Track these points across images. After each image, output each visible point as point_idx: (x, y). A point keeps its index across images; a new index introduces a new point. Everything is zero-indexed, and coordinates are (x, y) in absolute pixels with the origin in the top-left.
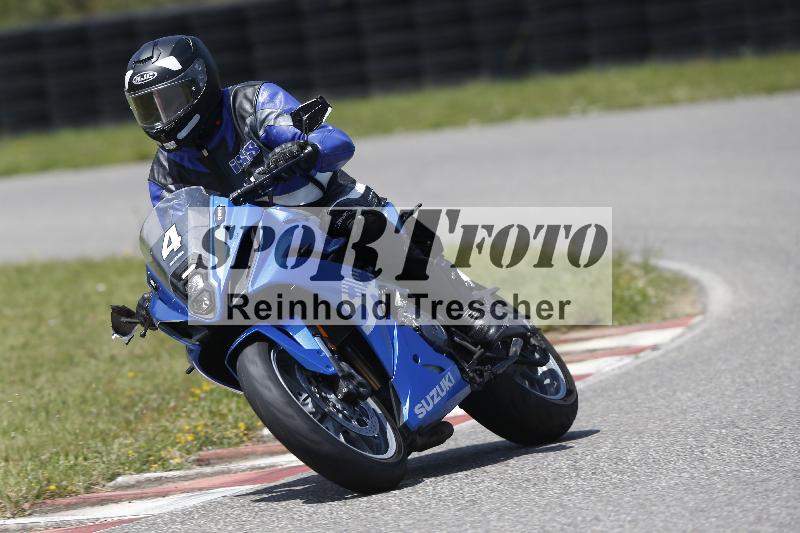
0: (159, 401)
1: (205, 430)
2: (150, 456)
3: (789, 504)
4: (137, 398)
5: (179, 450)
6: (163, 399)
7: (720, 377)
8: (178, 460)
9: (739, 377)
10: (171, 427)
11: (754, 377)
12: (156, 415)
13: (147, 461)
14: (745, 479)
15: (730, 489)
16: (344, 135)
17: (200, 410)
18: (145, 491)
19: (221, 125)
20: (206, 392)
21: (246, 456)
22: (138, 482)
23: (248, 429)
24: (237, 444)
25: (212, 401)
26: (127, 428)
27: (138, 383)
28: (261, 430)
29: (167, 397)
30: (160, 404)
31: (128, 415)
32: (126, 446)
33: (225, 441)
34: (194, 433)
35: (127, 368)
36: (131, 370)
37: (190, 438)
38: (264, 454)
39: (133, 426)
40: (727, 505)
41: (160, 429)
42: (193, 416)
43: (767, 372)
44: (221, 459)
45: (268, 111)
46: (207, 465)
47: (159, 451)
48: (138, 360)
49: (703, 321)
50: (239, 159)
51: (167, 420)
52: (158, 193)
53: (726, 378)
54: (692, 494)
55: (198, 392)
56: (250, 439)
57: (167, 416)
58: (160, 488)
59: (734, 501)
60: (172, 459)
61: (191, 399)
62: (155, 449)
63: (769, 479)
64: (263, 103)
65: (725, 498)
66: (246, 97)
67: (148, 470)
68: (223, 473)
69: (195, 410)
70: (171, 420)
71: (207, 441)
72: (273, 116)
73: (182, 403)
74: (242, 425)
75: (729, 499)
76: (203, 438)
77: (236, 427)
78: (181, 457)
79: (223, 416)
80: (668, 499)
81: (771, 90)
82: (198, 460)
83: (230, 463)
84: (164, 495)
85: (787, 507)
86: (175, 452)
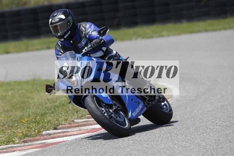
0: (12, 124)
1: (25, 132)
2: (9, 140)
3: (197, 153)
4: (5, 123)
5: (18, 138)
6: (13, 123)
7: (176, 116)
8: (18, 141)
9: (182, 116)
10: (15, 132)
11: (186, 116)
12: (11, 128)
13: (9, 142)
14: (184, 146)
15: (179, 149)
16: (111, 37)
17: (24, 127)
18: (8, 150)
19: (76, 34)
20: (26, 121)
21: (38, 140)
22: (6, 148)
23: (38, 132)
24: (35, 136)
25: (28, 124)
26: (3, 132)
27: (6, 119)
28: (42, 132)
29: (14, 123)
30: (12, 125)
31: (3, 128)
32: (2, 137)
33: (32, 136)
34: (22, 133)
35: (2, 114)
36: (3, 115)
37: (21, 135)
38: (43, 139)
39: (4, 131)
40: (179, 154)
41: (12, 132)
42: (22, 128)
43: (190, 115)
44: (30, 141)
45: (89, 30)
46: (26, 143)
47: (12, 138)
48: (6, 112)
49: (171, 100)
50: (81, 43)
51: (14, 130)
52: (58, 53)
53: (178, 117)
54: (169, 150)
55: (23, 121)
56: (39, 135)
57: (14, 128)
58: (12, 149)
59: (181, 152)
60: (16, 141)
61: (21, 123)
62: (11, 138)
63: (191, 146)
64: (88, 28)
65: (178, 152)
66: (83, 26)
67: (9, 144)
68: (31, 145)
69: (23, 126)
70: (15, 129)
71: (26, 136)
72: (91, 32)
73: (19, 124)
74: (37, 131)
75: (179, 152)
76: (25, 135)
77: (35, 131)
78: (19, 140)
79: (31, 128)
80: (162, 152)
81: (191, 32)
82: (24, 141)
83: (33, 142)
84: (14, 151)
85: (196, 154)
86: (17, 139)
